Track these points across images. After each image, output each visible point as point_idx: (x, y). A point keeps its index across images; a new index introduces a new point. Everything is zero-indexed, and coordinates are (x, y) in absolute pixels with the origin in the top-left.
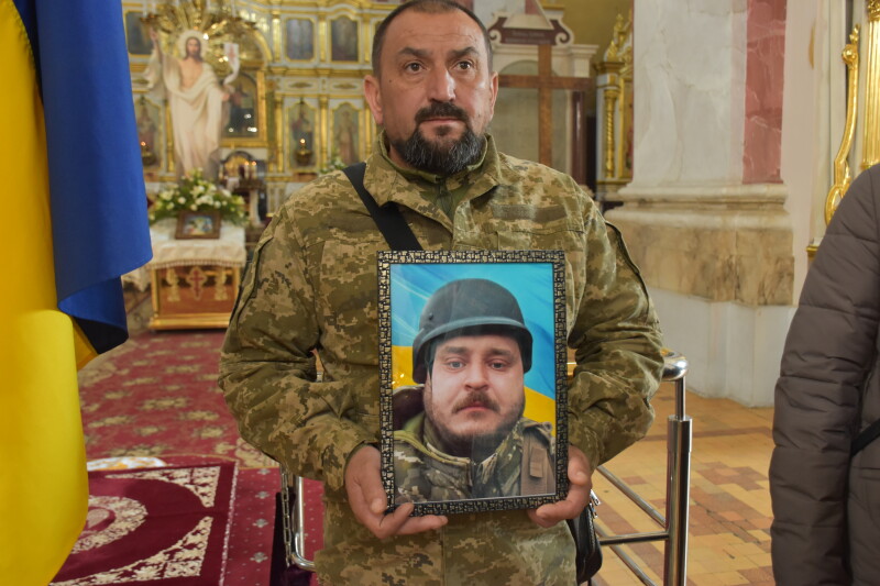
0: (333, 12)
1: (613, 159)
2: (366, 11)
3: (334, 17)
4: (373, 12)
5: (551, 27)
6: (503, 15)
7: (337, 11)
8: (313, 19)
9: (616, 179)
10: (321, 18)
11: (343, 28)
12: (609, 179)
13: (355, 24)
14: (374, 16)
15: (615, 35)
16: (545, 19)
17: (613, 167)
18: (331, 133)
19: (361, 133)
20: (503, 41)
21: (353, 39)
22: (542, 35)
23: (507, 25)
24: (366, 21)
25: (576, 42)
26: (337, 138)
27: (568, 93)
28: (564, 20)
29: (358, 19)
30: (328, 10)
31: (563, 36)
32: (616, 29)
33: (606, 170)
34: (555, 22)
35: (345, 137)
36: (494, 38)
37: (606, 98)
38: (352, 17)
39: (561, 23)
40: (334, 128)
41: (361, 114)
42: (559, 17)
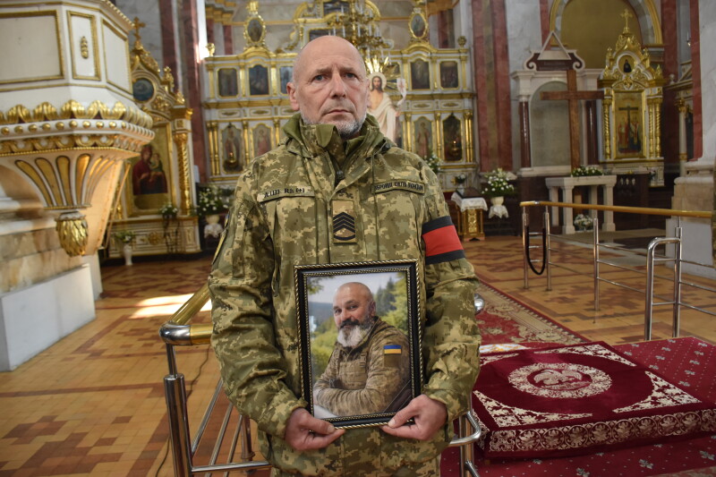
0: (411, 57)
1: (610, 146)
2: (434, 55)
3: (413, 60)
4: (438, 55)
5: (570, 58)
6: (537, 52)
7: (415, 56)
8: (399, 63)
9: (612, 160)
10: (404, 61)
11: (419, 66)
12: (608, 160)
13: (427, 64)
14: (440, 58)
15: (607, 61)
16: (565, 53)
17: (611, 151)
18: (414, 137)
19: (434, 137)
20: (538, 69)
21: (425, 74)
22: (564, 64)
23: (540, 58)
24: (434, 62)
25: (586, 67)
26: (418, 141)
27: (583, 102)
28: (577, 53)
29: (429, 61)
30: (408, 56)
31: (578, 64)
32: (608, 57)
33: (606, 154)
34: (572, 55)
35: (423, 140)
36: (533, 67)
37: (603, 105)
38: (425, 60)
39: (576, 55)
40: (415, 134)
41: (433, 124)
42: (574, 52)
